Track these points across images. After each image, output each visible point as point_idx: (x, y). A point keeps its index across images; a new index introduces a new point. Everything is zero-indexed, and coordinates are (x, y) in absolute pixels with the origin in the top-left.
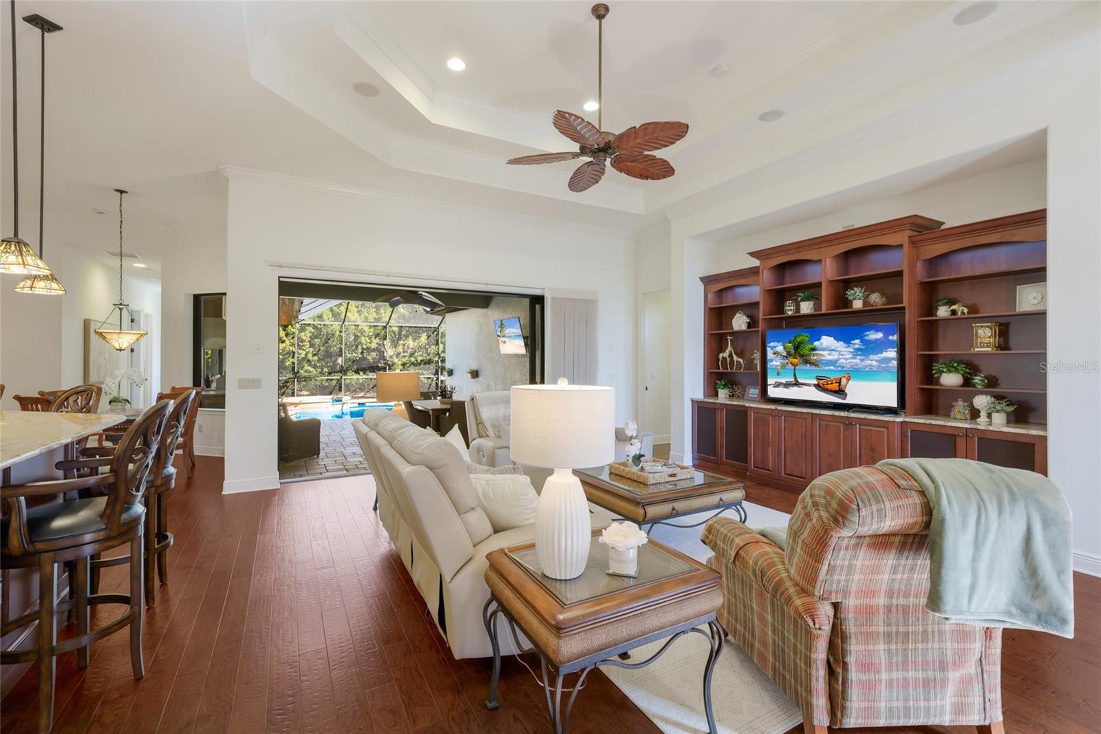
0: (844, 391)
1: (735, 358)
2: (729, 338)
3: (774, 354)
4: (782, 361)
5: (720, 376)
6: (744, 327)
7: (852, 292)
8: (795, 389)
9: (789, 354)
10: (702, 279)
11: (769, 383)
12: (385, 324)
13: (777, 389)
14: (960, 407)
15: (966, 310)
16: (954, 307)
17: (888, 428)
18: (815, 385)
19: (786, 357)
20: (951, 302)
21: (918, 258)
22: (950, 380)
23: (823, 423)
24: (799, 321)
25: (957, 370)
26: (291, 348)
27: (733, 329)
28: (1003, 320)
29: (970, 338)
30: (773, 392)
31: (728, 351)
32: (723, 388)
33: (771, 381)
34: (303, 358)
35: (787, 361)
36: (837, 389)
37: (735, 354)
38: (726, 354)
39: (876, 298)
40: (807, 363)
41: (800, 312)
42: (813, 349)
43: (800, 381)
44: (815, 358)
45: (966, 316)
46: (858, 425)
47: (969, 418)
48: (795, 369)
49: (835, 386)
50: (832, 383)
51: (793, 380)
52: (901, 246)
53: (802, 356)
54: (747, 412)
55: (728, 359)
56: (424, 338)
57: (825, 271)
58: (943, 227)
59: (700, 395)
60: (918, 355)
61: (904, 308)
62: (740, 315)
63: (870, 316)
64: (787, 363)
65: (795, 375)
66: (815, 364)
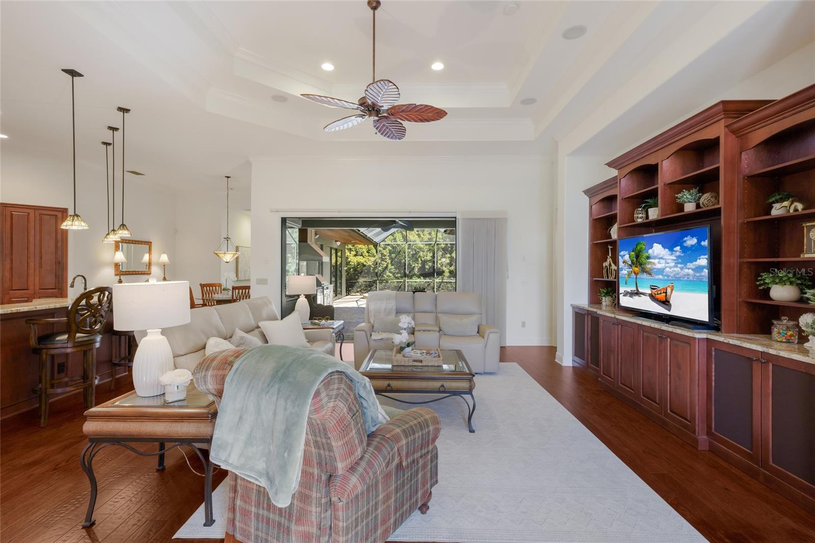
0: (669, 302)
2: (610, 247)
4: (628, 270)
8: (636, 298)
9: (632, 262)
10: (586, 192)
11: (620, 292)
13: (625, 297)
14: (781, 327)
17: (690, 344)
18: (649, 295)
19: (632, 266)
23: (645, 334)
27: (611, 237)
31: (608, 260)
33: (622, 290)
35: (631, 270)
36: (664, 299)
40: (644, 272)
41: (649, 218)
42: (648, 258)
43: (641, 290)
44: (649, 266)
46: (669, 340)
48: (636, 278)
49: (663, 297)
50: (661, 294)
51: (635, 289)
53: (641, 265)
54: (598, 318)
60: (743, 263)
61: (720, 209)
64: (633, 272)
65: (636, 284)
66: (650, 272)
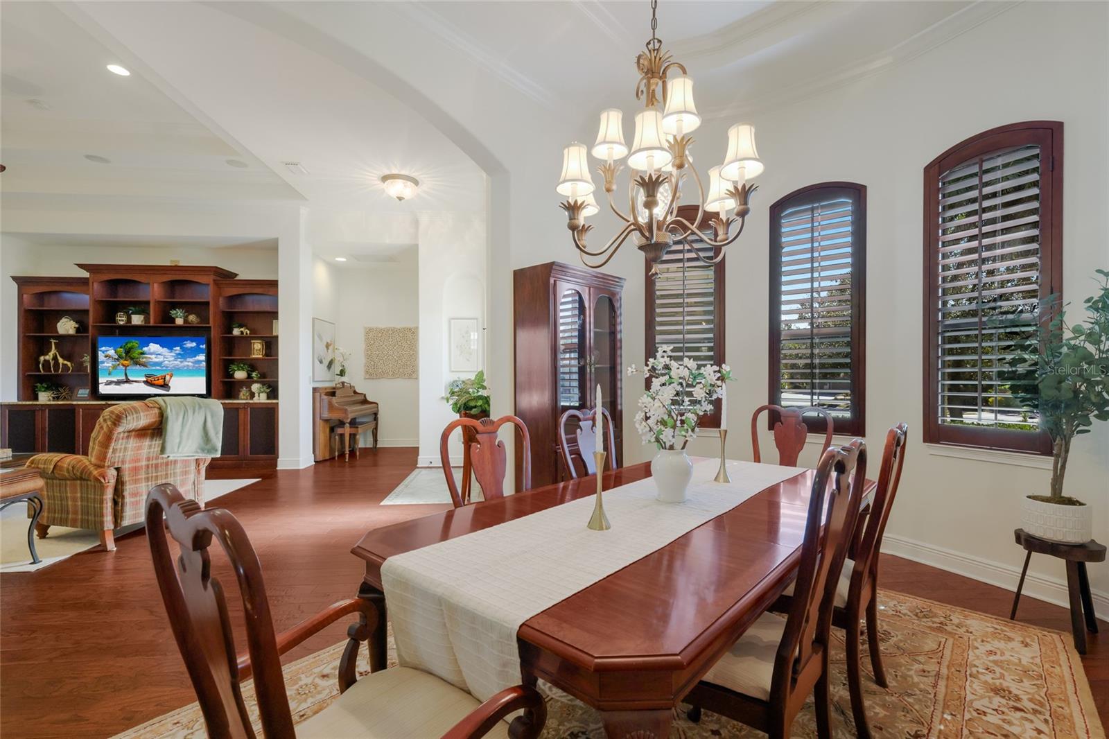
0: (168, 385)
1: (61, 361)
2: (53, 341)
3: (106, 356)
4: (113, 363)
5: (41, 379)
6: (72, 332)
7: (175, 312)
8: (126, 385)
9: (120, 357)
10: (14, 279)
11: (100, 382)
13: (108, 386)
14: (244, 392)
15: (248, 332)
16: (242, 329)
18: (144, 382)
19: (118, 360)
20: (240, 326)
21: (220, 295)
22: (240, 375)
24: (130, 331)
25: (243, 369)
27: (57, 332)
28: (268, 340)
29: (249, 349)
30: (103, 389)
31: (51, 354)
32: (44, 391)
33: (102, 380)
35: (118, 363)
36: (163, 383)
37: (62, 357)
38: (49, 357)
39: (192, 318)
40: (136, 364)
41: (131, 323)
42: (143, 353)
43: (131, 379)
44: (144, 360)
45: (248, 335)
47: (249, 398)
48: (126, 369)
49: (161, 382)
50: (158, 379)
51: (124, 378)
52: (208, 285)
53: (132, 359)
54: (75, 409)
55: (52, 363)
57: (154, 292)
58: (237, 278)
59: (11, 399)
60: (220, 359)
61: (210, 327)
62: (66, 320)
63: (188, 331)
64: (119, 365)
65: (126, 375)
66: (144, 365)
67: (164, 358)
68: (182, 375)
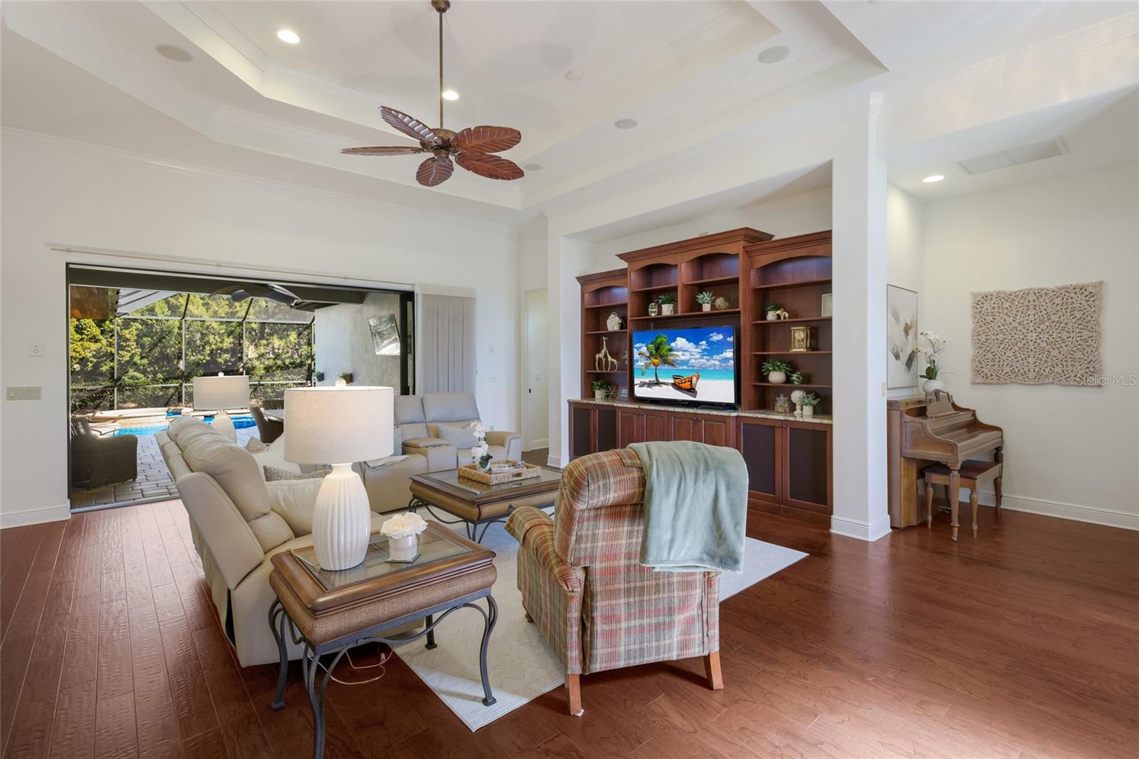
0: (694, 389)
1: (610, 358)
2: (604, 338)
3: (640, 354)
4: (645, 361)
5: (598, 377)
6: (616, 328)
7: (701, 296)
8: (656, 388)
9: (651, 354)
10: (579, 279)
11: (635, 383)
12: (241, 320)
13: (642, 388)
14: (781, 402)
15: (787, 315)
16: (779, 312)
17: (725, 423)
18: (672, 384)
19: (649, 357)
20: (777, 308)
21: (751, 267)
22: (776, 377)
23: (677, 420)
24: (662, 323)
25: (780, 369)
26: (109, 349)
27: (607, 330)
28: (815, 324)
29: (789, 341)
31: (603, 352)
32: (599, 389)
33: (637, 381)
34: (128, 362)
35: (650, 361)
36: (689, 387)
37: (610, 355)
38: (601, 355)
39: (720, 302)
40: (665, 363)
41: (661, 314)
42: (671, 350)
43: (661, 380)
44: (672, 358)
45: (787, 320)
46: (703, 421)
47: (788, 411)
48: (656, 369)
49: (687, 385)
50: (685, 382)
51: (655, 379)
52: (737, 255)
53: (661, 356)
54: (615, 412)
55: (604, 360)
56: (293, 336)
57: (682, 275)
58: (773, 239)
59: (577, 396)
60: (751, 355)
61: (739, 312)
62: (614, 316)
63: (716, 319)
64: (650, 364)
65: (656, 375)
66: (671, 364)
67: (691, 355)
68: (708, 377)
